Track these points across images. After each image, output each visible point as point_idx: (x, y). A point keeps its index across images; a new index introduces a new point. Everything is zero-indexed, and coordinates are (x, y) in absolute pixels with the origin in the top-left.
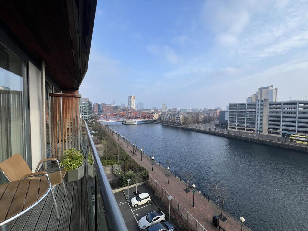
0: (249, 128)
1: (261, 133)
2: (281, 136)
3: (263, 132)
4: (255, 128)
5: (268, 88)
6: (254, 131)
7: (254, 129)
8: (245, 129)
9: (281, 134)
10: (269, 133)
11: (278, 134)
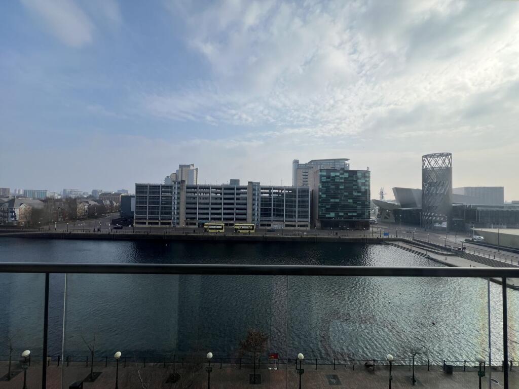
0: (164, 221)
1: (178, 226)
2: (197, 227)
3: (180, 224)
4: (171, 219)
5: (189, 166)
6: (169, 224)
7: (169, 221)
8: (160, 223)
9: (197, 224)
10: (187, 224)
11: (195, 224)
